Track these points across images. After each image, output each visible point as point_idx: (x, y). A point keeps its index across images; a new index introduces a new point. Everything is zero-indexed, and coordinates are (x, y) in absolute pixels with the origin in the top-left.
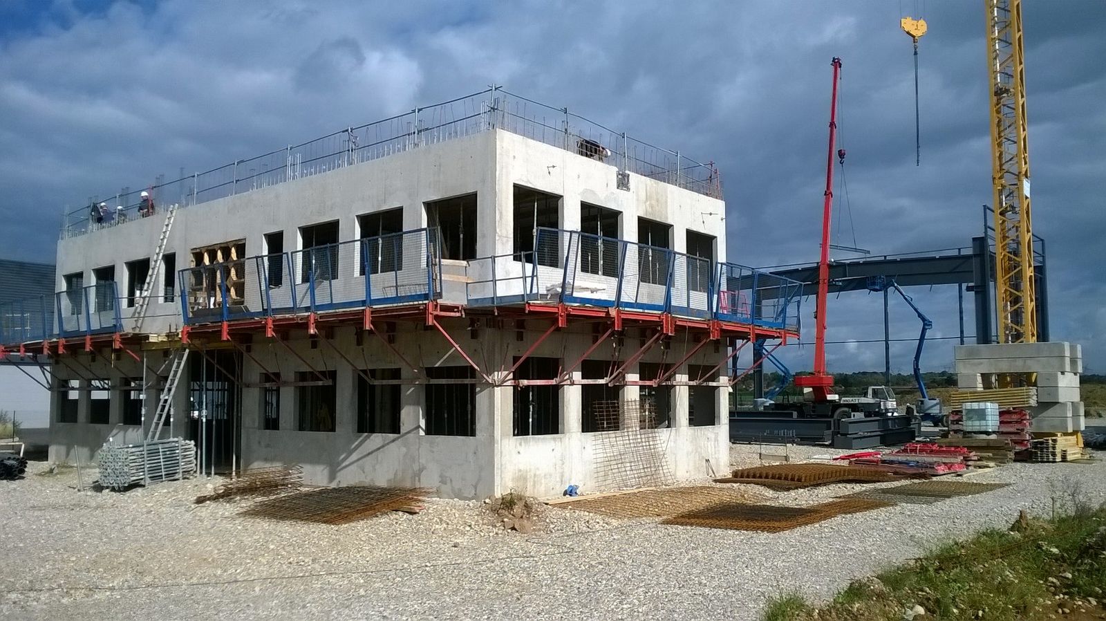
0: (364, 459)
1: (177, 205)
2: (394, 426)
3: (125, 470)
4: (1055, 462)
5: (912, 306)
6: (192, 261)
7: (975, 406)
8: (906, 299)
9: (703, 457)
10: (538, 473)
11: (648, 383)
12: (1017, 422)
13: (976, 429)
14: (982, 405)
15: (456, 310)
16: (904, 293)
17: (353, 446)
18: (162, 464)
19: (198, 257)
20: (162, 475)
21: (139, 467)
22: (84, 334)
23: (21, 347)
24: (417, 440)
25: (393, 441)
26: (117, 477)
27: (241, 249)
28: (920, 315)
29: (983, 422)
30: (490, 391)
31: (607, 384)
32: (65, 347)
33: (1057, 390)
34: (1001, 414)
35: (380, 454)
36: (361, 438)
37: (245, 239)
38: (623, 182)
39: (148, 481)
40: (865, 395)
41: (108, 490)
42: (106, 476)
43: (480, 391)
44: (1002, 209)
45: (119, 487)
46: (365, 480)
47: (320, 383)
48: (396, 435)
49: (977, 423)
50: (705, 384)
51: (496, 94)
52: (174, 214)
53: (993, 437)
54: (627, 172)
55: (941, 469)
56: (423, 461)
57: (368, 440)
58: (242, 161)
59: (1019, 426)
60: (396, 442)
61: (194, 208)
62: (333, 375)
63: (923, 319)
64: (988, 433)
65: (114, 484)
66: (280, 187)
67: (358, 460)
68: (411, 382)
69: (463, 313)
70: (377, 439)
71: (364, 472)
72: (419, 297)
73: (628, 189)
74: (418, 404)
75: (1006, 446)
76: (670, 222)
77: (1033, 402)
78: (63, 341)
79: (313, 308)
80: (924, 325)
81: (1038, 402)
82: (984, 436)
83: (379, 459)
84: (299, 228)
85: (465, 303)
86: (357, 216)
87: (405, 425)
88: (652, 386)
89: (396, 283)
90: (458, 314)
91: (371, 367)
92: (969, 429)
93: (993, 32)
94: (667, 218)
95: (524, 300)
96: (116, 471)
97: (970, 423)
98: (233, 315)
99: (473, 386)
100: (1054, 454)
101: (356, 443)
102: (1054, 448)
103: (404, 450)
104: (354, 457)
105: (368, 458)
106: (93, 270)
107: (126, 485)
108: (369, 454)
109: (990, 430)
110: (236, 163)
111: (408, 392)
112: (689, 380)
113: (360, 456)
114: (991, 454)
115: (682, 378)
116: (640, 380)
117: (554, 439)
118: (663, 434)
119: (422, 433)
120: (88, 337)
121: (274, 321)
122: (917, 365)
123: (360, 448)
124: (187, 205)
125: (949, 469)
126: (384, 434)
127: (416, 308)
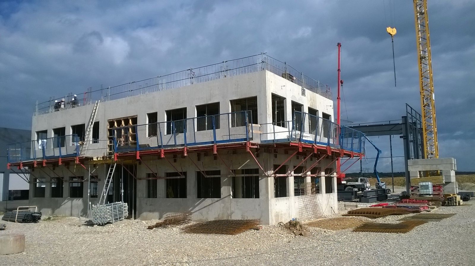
0: (202, 210)
1: (99, 101)
2: (217, 194)
3: (106, 216)
4: (457, 205)
5: (373, 144)
6: (108, 125)
7: (424, 184)
8: (369, 141)
9: (330, 206)
10: (282, 213)
11: (313, 175)
12: (438, 190)
13: (425, 193)
14: (427, 183)
15: (255, 145)
16: (368, 139)
17: (196, 204)
18: (118, 213)
19: (111, 123)
20: (118, 218)
21: (110, 215)
22: (58, 157)
23: (21, 163)
24: (230, 201)
25: (217, 201)
26: (102, 219)
27: (135, 120)
28: (376, 148)
29: (428, 190)
30: (266, 179)
31: (301, 176)
32: (46, 163)
33: (451, 177)
34: (434, 186)
35: (210, 207)
36: (200, 201)
37: (137, 116)
38: (303, 93)
39: (114, 221)
40: (357, 181)
41: (96, 225)
42: (96, 219)
43: (261, 179)
44: (424, 105)
45: (102, 223)
46: (203, 218)
47: (179, 177)
48: (218, 199)
49: (425, 191)
50: (330, 176)
51: (264, 56)
52: (98, 105)
53: (432, 196)
54: (304, 88)
55: (422, 209)
56: (233, 209)
57: (204, 201)
58: (134, 82)
59: (439, 192)
60: (219, 202)
61: (108, 102)
62: (185, 174)
63: (378, 150)
64: (430, 195)
65: (100, 223)
66: (155, 94)
67: (199, 210)
68: (226, 176)
69: (259, 146)
70: (208, 201)
71: (202, 215)
72: (242, 140)
73: (305, 96)
74: (229, 185)
75: (440, 200)
76: (317, 109)
77: (444, 182)
78: (45, 161)
79: (185, 145)
80: (378, 152)
81: (445, 182)
82: (428, 196)
83: (210, 209)
84: (165, 111)
85: (259, 142)
86: (196, 106)
87: (223, 194)
88: (314, 177)
89: (229, 134)
90: (257, 147)
91: (206, 170)
92: (422, 193)
93: (419, 34)
94: (316, 107)
95: (289, 141)
96: (101, 217)
97: (422, 191)
98: (142, 148)
99: (258, 177)
100: (456, 203)
101: (198, 203)
102: (456, 200)
103: (223, 205)
104: (197, 209)
105: (204, 209)
106: (53, 129)
107: (106, 223)
108: (205, 207)
109: (431, 193)
110: (131, 83)
111: (224, 180)
112: (325, 174)
113: (200, 208)
114: (434, 203)
115: (323, 173)
116: (311, 174)
117: (286, 199)
118: (319, 196)
119: (231, 198)
120: (60, 159)
121: (164, 151)
122: (376, 169)
123: (201, 204)
124: (105, 101)
125: (424, 209)
126: (212, 199)
127: (241, 144)
